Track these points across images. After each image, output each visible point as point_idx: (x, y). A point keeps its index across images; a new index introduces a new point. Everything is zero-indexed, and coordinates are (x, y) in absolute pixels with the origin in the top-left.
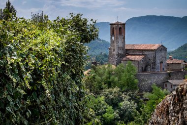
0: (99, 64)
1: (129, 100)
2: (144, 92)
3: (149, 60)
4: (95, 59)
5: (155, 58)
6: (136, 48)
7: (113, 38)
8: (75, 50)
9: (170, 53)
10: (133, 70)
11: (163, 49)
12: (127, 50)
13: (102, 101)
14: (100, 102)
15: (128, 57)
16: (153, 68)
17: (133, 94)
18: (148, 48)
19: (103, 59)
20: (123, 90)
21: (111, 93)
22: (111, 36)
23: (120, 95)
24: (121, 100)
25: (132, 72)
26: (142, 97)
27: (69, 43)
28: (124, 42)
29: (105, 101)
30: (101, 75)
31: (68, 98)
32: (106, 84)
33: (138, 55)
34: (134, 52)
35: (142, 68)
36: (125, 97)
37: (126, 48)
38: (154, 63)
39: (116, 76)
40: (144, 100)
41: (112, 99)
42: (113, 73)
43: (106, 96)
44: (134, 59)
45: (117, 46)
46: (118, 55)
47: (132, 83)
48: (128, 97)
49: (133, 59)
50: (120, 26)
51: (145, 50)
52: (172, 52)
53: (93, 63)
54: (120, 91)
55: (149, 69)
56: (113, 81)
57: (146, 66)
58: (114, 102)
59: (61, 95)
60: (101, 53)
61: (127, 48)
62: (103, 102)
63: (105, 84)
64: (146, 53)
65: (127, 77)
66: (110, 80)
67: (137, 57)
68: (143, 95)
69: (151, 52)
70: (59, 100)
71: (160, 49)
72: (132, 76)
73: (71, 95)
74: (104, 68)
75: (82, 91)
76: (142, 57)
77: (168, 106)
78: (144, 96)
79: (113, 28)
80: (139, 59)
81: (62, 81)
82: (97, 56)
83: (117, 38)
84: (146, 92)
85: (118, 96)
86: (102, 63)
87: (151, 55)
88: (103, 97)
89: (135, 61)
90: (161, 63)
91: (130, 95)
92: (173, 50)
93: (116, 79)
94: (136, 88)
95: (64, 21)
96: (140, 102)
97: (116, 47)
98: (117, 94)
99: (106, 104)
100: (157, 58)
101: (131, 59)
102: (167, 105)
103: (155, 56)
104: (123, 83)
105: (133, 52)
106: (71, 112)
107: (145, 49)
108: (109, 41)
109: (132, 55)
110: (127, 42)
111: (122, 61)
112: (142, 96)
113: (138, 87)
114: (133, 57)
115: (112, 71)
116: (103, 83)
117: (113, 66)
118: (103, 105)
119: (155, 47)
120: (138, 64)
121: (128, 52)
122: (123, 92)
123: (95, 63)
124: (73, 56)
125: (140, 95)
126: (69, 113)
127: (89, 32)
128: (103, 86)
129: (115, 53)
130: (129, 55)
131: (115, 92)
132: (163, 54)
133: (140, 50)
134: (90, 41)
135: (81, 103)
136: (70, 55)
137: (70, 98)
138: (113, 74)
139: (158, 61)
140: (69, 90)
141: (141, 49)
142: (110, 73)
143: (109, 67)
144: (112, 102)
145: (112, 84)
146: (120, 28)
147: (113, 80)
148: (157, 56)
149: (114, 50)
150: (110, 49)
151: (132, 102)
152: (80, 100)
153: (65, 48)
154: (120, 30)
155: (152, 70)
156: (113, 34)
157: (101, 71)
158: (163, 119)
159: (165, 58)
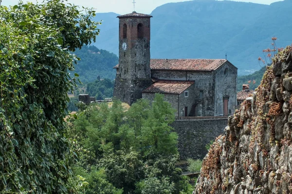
0: (94, 100)
1: (159, 176)
2: (190, 160)
3: (202, 91)
4: (85, 90)
5: (213, 88)
6: (174, 68)
7: (124, 45)
8: (53, 61)
9: (244, 79)
10: (167, 113)
11: (228, 69)
12: (154, 71)
13: (100, 179)
14: (97, 181)
15: (156, 85)
16: (208, 109)
17: (167, 162)
18: (199, 68)
19: (102, 90)
20: (146, 154)
21: (120, 162)
22: (121, 42)
23: (140, 165)
24: (142, 176)
25: (164, 117)
26: (185, 171)
27: (41, 47)
28: (147, 55)
29: (108, 179)
30: (98, 124)
31: (39, 152)
32: (110, 143)
33: (177, 82)
34: (170, 75)
35: (186, 108)
36: (150, 171)
37: (151, 67)
38: (212, 99)
39: (131, 126)
40: (191, 176)
41: (123, 174)
42: (125, 118)
43: (110, 168)
44: (168, 91)
45: (132, 61)
46: (135, 82)
47: (164, 141)
48: (156, 170)
49: (166, 91)
50: (138, 20)
51: (192, 72)
52: (249, 77)
53: (81, 98)
54: (139, 158)
55: (201, 111)
56: (124, 137)
57: (195, 106)
58: (126, 180)
59: (26, 144)
60: (99, 78)
61: (153, 66)
62: (104, 181)
63: (107, 142)
64: (194, 77)
65: (154, 128)
66: (118, 134)
67: (175, 85)
68: (187, 165)
69: (204, 76)
70: (23, 152)
71: (223, 69)
72: (164, 125)
73: (44, 146)
74: (105, 108)
75: (64, 139)
76: (186, 86)
77: (219, 154)
78: (189, 168)
79: (125, 25)
80: (179, 91)
81: (28, 117)
82: (89, 85)
83: (133, 46)
84: (195, 159)
85: (135, 167)
86: (100, 98)
87: (204, 82)
88: (103, 170)
89: (170, 94)
90: (226, 98)
91: (159, 166)
92: (251, 72)
93: (131, 132)
94: (172, 151)
95: (31, 8)
96: (181, 179)
97: (130, 64)
98: (133, 163)
99: (110, 184)
100: (217, 88)
101: (161, 89)
102: (218, 152)
103: (214, 84)
104: (146, 139)
105: (167, 75)
106: (44, 177)
107: (192, 68)
108: (116, 52)
109: (165, 81)
110: (154, 55)
111: (144, 95)
112: (185, 167)
113: (177, 149)
114: (166, 85)
115: (122, 116)
116: (103, 141)
117: (123, 104)
118: (104, 186)
119: (213, 66)
120: (178, 101)
121: (155, 75)
122: (145, 160)
123: (86, 99)
124: (48, 72)
125: (182, 166)
126: (41, 178)
127: (78, 29)
128: (104, 146)
129: (129, 76)
130: (158, 81)
131: (129, 160)
132: (229, 79)
133: (181, 71)
134: (80, 46)
135: (62, 163)
136: (43, 70)
137: (43, 151)
138: (124, 122)
139: (219, 95)
140: (40, 135)
141: (184, 68)
142: (117, 120)
143: (115, 106)
144: (123, 180)
145: (123, 143)
146: (140, 25)
147: (125, 133)
148: (217, 84)
149: (126, 72)
150: (117, 69)
151: (165, 179)
152: (61, 157)
153: (35, 57)
154: (138, 28)
155: (207, 113)
156: (123, 36)
157: (99, 116)
158: (212, 178)
159: (235, 88)
